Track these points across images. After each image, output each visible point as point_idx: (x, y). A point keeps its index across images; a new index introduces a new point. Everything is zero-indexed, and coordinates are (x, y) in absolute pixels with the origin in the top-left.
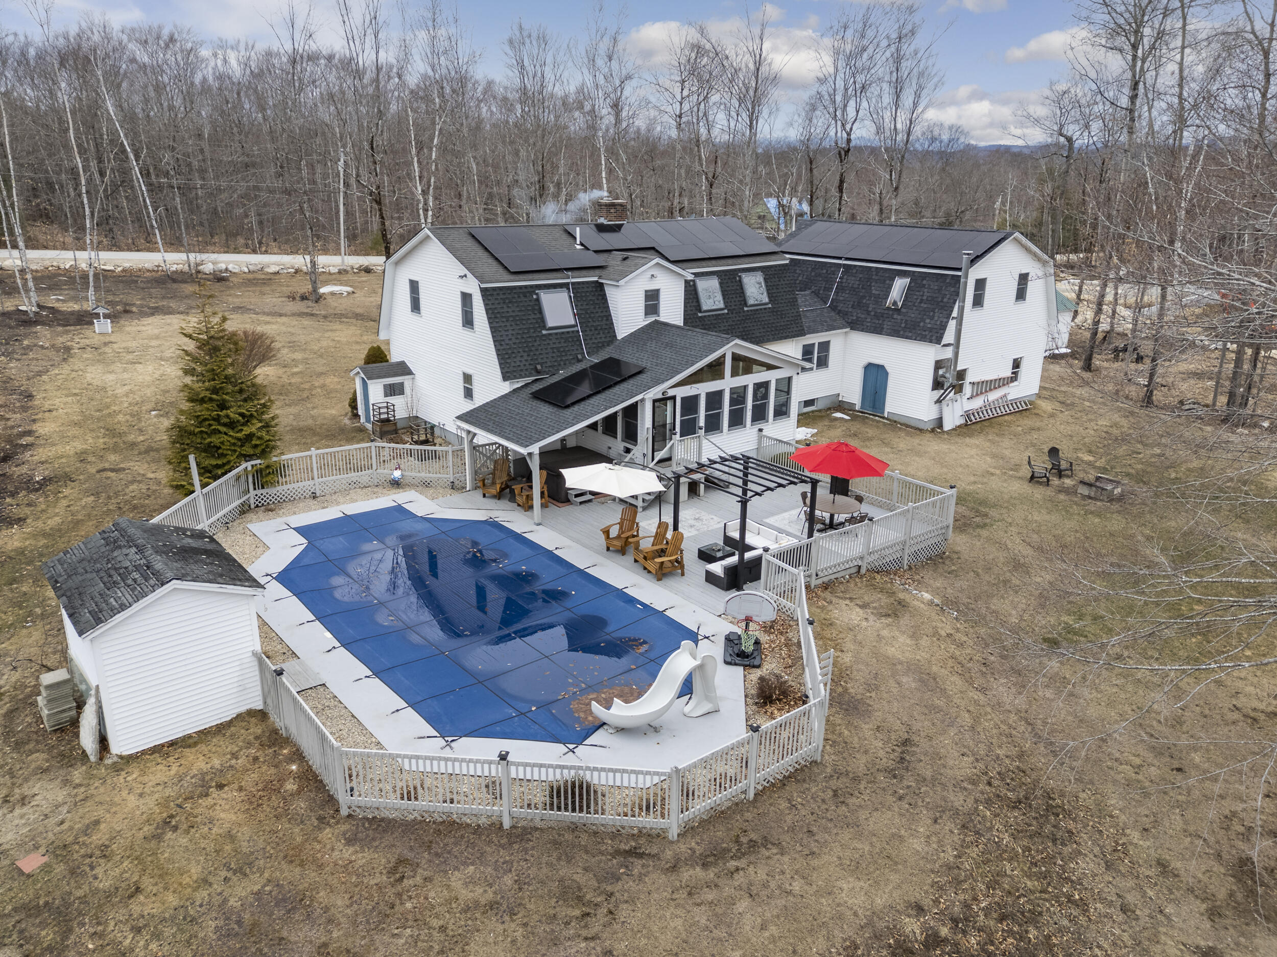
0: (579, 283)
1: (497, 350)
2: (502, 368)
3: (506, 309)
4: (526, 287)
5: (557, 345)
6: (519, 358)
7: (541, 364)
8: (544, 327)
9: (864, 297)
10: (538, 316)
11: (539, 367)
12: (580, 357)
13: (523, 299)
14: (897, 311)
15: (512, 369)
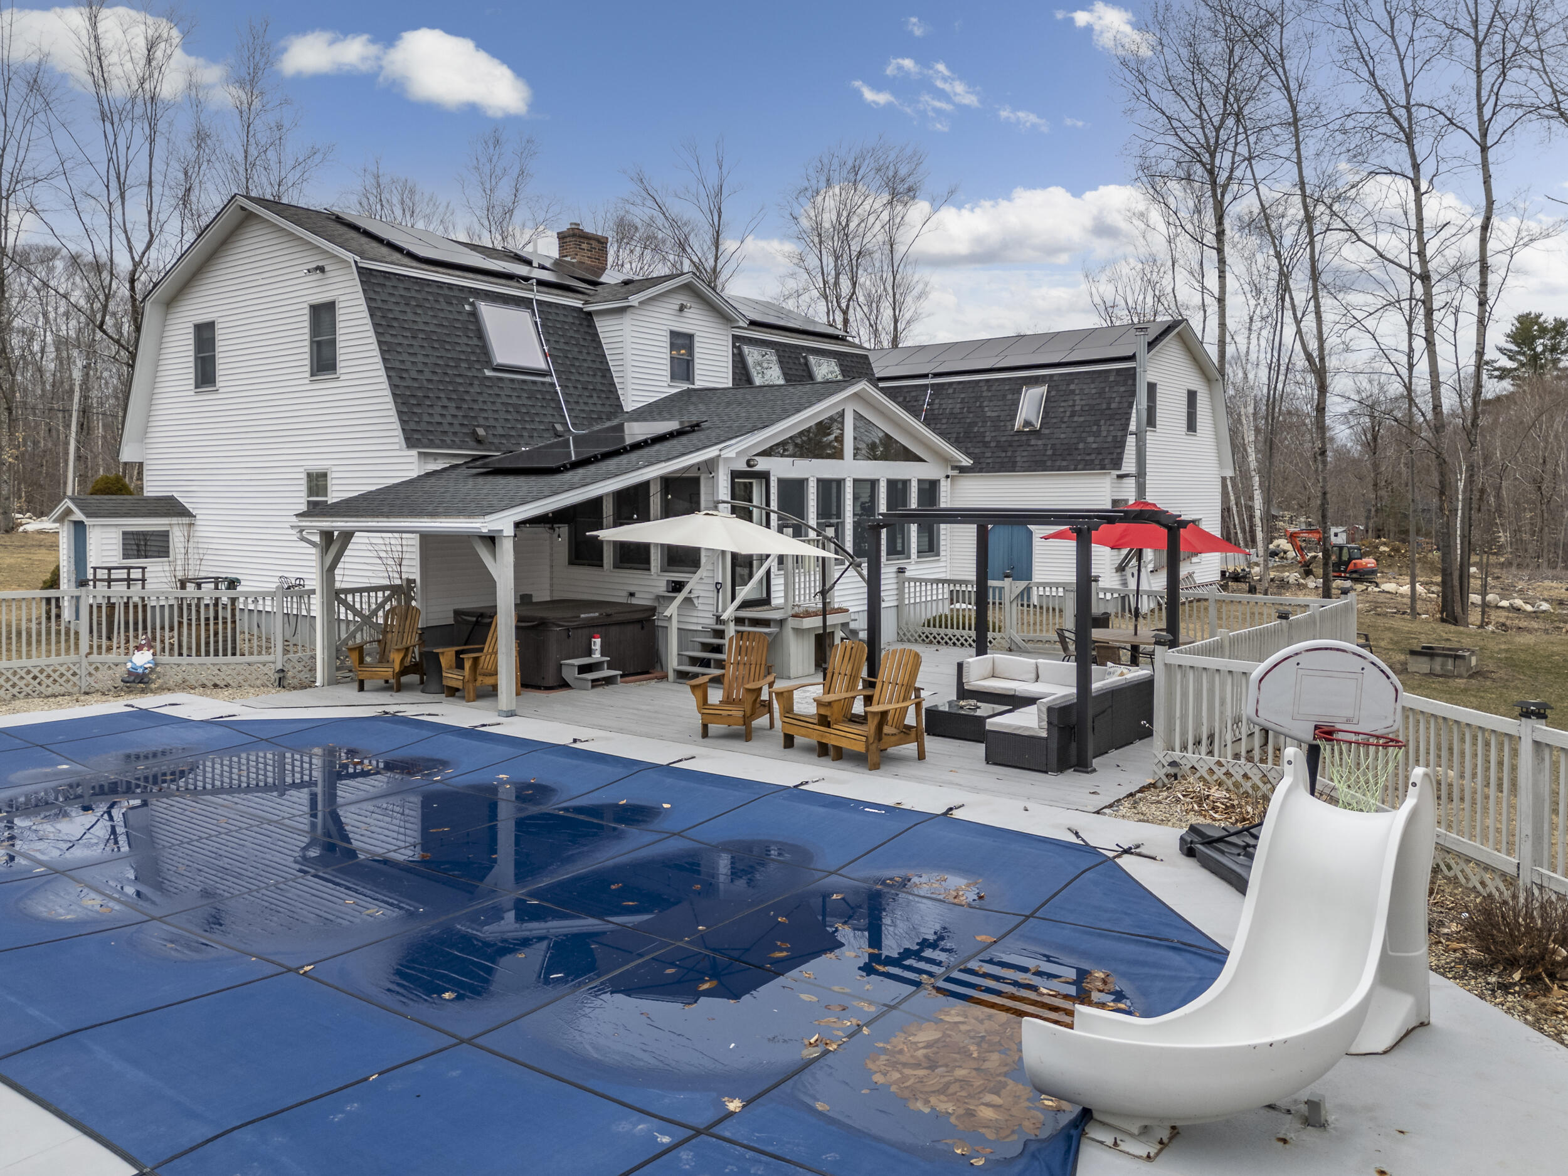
0: (550, 304)
1: (394, 387)
2: (403, 422)
3: (410, 316)
4: (451, 286)
5: (514, 400)
6: (438, 410)
7: (486, 428)
8: (488, 362)
9: (975, 423)
10: (475, 341)
11: (481, 432)
12: (559, 427)
13: (444, 306)
14: (1035, 433)
15: (423, 426)
